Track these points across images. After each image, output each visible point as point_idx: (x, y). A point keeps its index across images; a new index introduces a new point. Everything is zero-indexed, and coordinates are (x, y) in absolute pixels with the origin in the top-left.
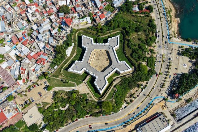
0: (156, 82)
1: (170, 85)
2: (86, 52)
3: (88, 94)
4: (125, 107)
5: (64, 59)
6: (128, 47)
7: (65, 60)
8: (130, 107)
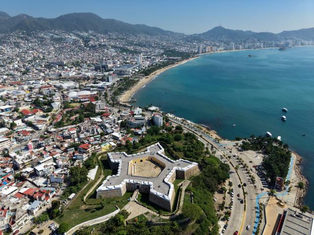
0: (240, 179)
1: (260, 178)
2: (120, 167)
3: (147, 213)
4: (225, 227)
5: (86, 183)
6: (176, 151)
7: (87, 185)
8: (233, 224)
